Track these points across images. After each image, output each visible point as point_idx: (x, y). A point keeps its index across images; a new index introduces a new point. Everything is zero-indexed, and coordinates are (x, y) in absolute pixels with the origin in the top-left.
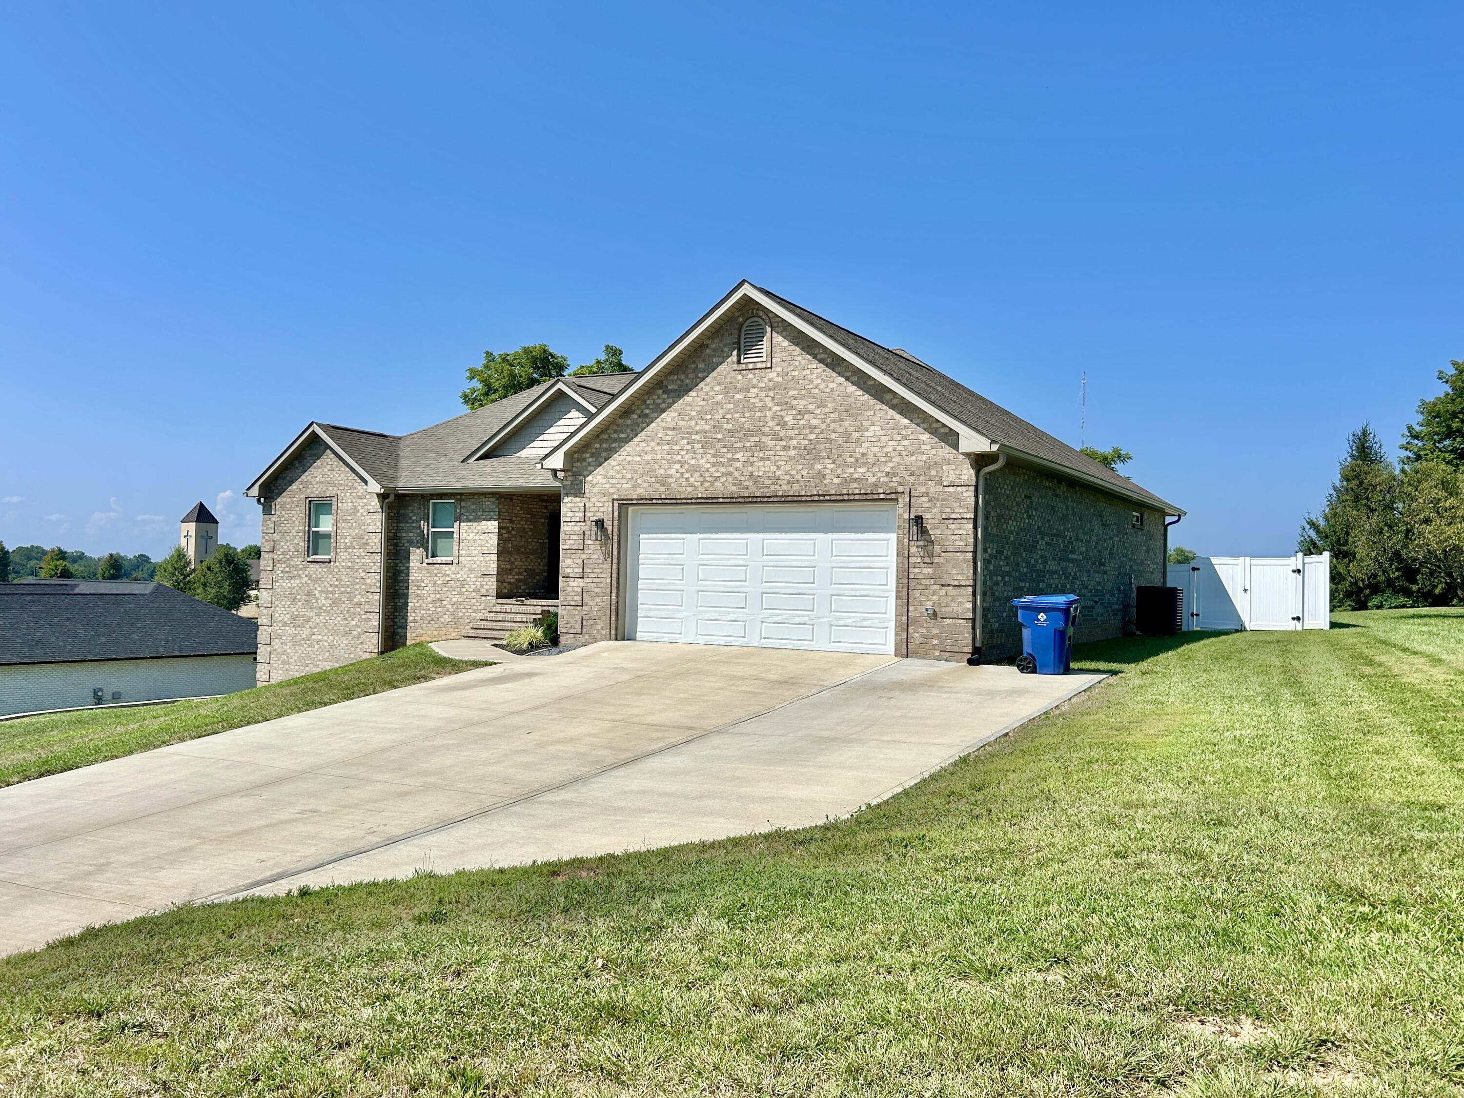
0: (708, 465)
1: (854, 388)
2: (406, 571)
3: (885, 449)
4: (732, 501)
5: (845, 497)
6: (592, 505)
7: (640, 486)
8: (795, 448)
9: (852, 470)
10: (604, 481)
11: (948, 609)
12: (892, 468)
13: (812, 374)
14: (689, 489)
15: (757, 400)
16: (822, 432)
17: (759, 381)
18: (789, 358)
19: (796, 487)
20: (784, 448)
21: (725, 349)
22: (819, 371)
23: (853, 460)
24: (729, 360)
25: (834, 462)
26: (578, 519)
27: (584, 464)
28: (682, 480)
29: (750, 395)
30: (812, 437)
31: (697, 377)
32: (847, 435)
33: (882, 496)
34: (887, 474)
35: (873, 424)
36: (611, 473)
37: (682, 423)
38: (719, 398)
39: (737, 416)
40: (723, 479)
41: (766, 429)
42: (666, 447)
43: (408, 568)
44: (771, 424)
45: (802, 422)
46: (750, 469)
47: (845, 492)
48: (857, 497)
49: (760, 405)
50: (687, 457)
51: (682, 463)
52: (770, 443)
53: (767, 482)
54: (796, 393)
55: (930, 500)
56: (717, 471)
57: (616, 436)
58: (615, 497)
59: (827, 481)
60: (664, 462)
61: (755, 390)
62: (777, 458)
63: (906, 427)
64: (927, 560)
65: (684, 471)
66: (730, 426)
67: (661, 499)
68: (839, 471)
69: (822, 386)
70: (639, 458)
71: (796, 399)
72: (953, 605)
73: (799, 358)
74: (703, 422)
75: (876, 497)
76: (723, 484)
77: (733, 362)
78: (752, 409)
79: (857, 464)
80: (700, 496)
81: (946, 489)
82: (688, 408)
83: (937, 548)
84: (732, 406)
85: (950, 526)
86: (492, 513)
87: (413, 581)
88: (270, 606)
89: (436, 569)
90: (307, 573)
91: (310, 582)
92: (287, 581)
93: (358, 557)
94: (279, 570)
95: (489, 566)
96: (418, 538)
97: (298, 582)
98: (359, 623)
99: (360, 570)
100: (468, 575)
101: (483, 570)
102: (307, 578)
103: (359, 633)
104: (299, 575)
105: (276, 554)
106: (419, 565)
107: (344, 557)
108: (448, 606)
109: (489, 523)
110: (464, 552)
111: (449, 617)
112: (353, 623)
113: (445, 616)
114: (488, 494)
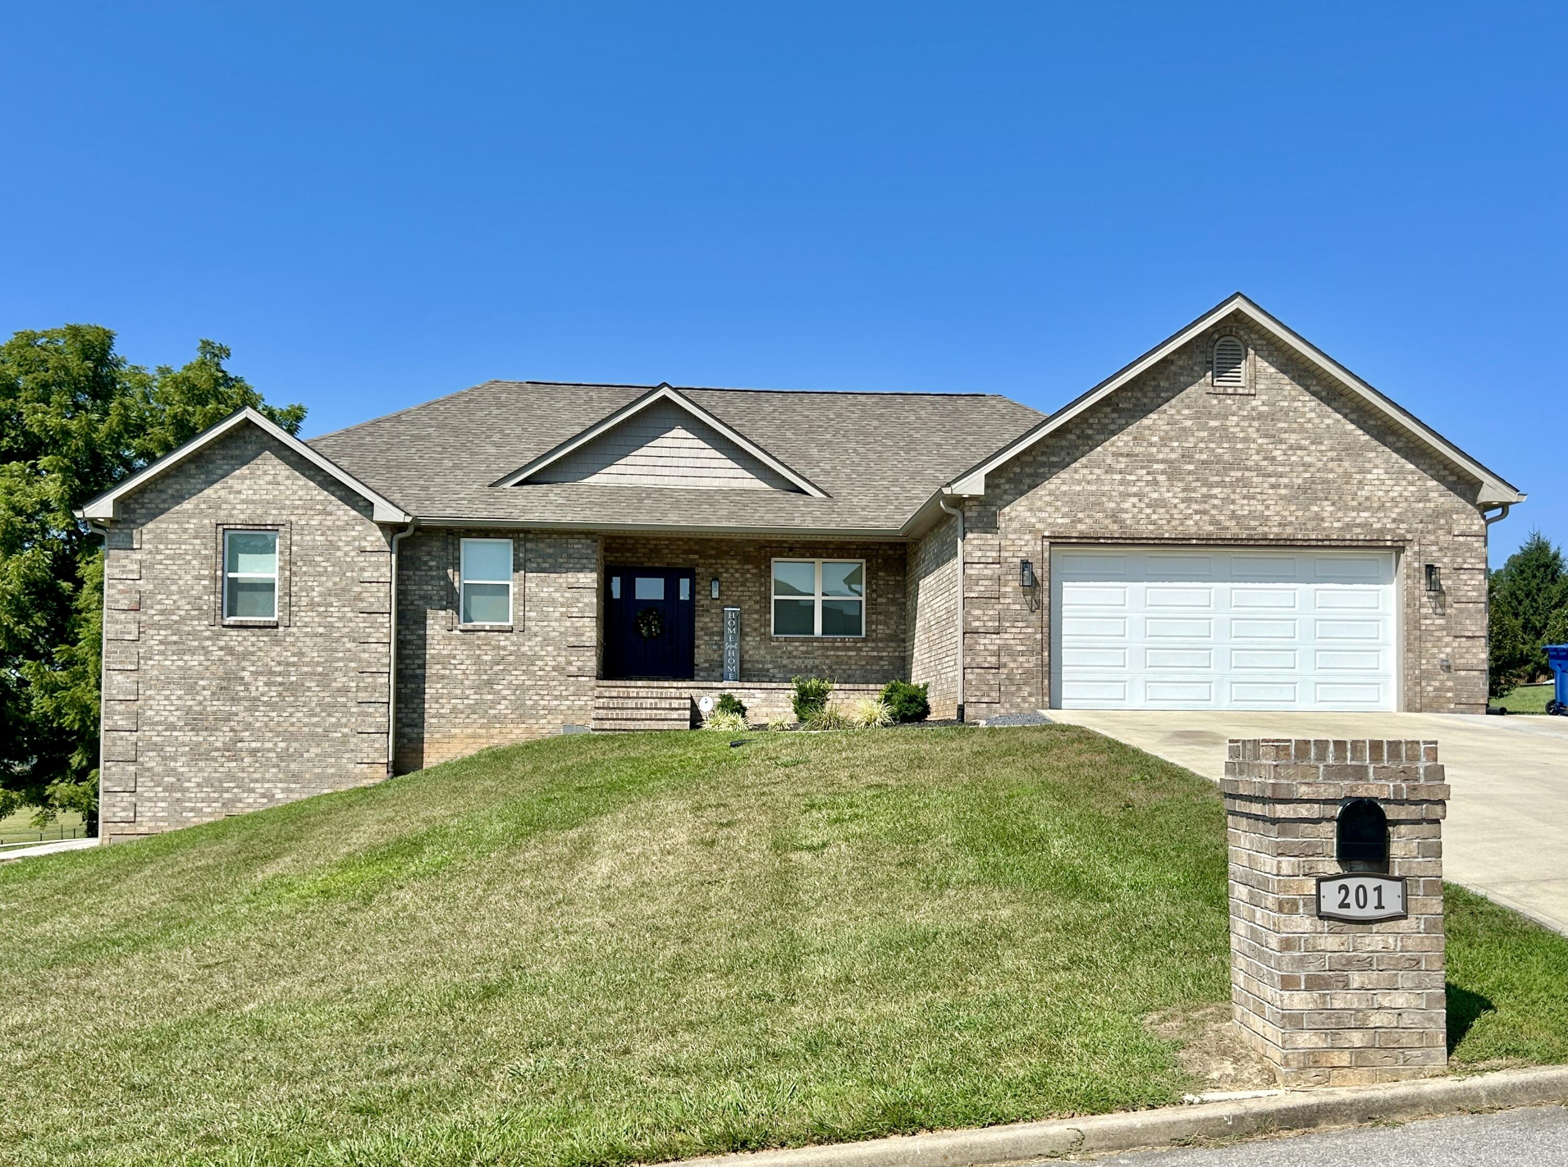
0: (1176, 501)
1: (1353, 427)
2: (420, 642)
3: (1391, 494)
4: (1208, 543)
5: (1347, 543)
6: (1009, 543)
7: (1080, 521)
8: (1286, 486)
9: (1354, 514)
10: (1029, 514)
11: (1462, 661)
12: (1399, 514)
13: (1304, 406)
14: (1150, 527)
15: (1238, 429)
16: (1319, 470)
17: (1240, 408)
18: (1277, 387)
19: (1289, 530)
20: (1273, 486)
21: (1196, 368)
22: (1313, 404)
23: (1355, 503)
24: (1202, 380)
25: (1333, 504)
26: (990, 560)
27: (997, 491)
28: (1140, 516)
29: (1228, 423)
30: (1307, 475)
31: (1159, 396)
32: (1347, 476)
33: (1389, 543)
34: (1394, 520)
35: (1376, 467)
36: (1039, 504)
37: (1138, 450)
38: (1188, 423)
39: (1212, 445)
40: (1197, 517)
41: (1250, 463)
42: (1118, 477)
43: (423, 638)
44: (1255, 457)
45: (1293, 458)
46: (1232, 507)
47: (1348, 537)
48: (1360, 543)
49: (1241, 435)
50: (1147, 489)
51: (1140, 495)
52: (1255, 479)
53: (1253, 523)
54: (1285, 425)
55: (1440, 550)
56: (1188, 507)
57: (1044, 459)
58: (1046, 534)
59: (1326, 525)
60: (1114, 494)
61: (1235, 418)
62: (1265, 497)
63: (1412, 473)
64: (1439, 611)
65: (1143, 505)
66: (1204, 457)
67: (1112, 538)
68: (1340, 514)
69: (1317, 421)
70: (1078, 488)
71: (1285, 432)
72: (1467, 656)
73: (1289, 387)
74: (1167, 450)
75: (1381, 544)
76: (1196, 523)
77: (1207, 384)
78: (1232, 439)
79: (1360, 508)
80: (1167, 535)
81: (1456, 539)
82: (1147, 432)
83: (1449, 599)
84: (1206, 434)
85: (1462, 577)
86: (585, 561)
87: (433, 657)
88: (132, 698)
89: (479, 638)
90: (222, 644)
91: (229, 658)
92: (175, 657)
93: (340, 619)
94: (154, 639)
95: (583, 635)
96: (442, 593)
97: (202, 658)
98: (344, 720)
99: (346, 640)
100: (542, 647)
101: (572, 639)
102: (222, 653)
103: (345, 735)
104: (203, 648)
105: (146, 613)
106: (445, 632)
107: (307, 619)
108: (505, 692)
109: (580, 575)
110: (533, 614)
111: (507, 708)
112: (333, 720)
113: (499, 707)
114: (579, 533)
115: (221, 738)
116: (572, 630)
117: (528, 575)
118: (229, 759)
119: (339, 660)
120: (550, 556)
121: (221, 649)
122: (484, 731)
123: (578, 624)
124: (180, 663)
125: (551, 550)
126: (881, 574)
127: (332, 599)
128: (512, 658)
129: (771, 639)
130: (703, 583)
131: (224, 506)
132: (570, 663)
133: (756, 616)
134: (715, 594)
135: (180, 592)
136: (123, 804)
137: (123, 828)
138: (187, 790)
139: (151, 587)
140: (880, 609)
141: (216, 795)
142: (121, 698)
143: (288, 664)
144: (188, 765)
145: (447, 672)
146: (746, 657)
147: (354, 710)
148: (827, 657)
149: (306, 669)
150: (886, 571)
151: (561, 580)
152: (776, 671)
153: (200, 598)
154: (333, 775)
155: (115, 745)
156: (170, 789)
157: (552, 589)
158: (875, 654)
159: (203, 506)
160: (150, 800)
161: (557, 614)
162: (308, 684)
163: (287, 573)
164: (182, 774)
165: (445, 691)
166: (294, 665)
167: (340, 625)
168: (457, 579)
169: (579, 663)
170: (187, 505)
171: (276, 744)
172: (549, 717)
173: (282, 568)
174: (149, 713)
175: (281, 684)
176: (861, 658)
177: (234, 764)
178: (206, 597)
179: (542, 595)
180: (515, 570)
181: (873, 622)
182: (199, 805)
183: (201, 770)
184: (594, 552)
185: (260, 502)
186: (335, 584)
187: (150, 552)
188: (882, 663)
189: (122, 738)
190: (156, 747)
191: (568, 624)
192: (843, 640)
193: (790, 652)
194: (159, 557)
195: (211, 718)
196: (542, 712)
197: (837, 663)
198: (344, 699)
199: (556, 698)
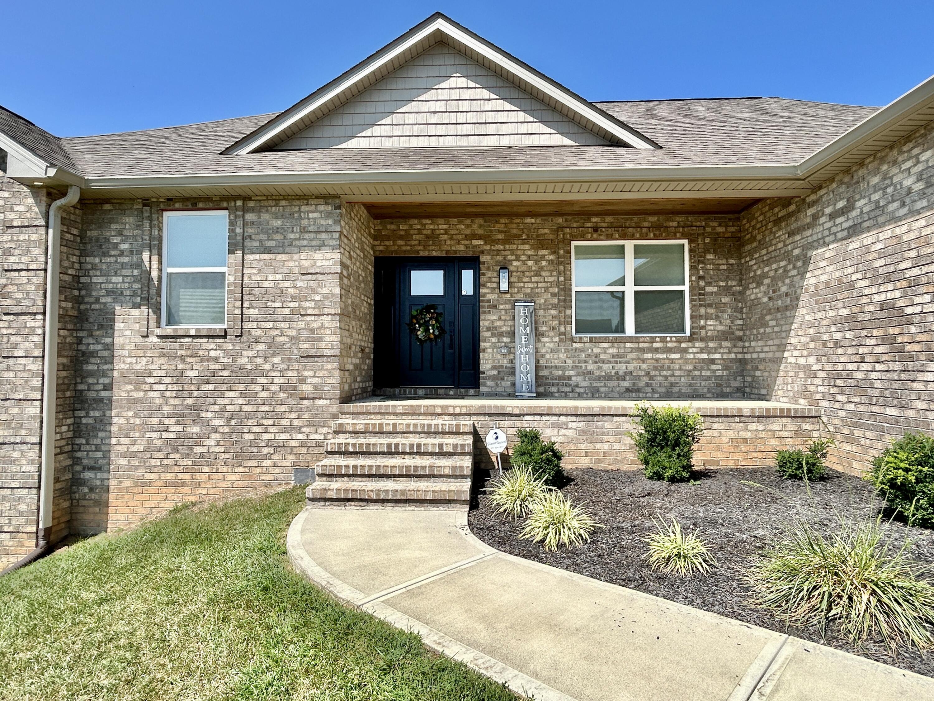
2: (106, 354)
86: (324, 236)
87: (122, 374)
89: (182, 347)
95: (321, 339)
96: (136, 286)
100: (266, 358)
101: (306, 346)
106: (139, 340)
108: (217, 422)
109: (318, 255)
110: (253, 312)
111: (218, 445)
113: (208, 442)
114: (317, 197)
116: (305, 333)
117: (248, 257)
120: (277, 230)
122: (187, 476)
123: (315, 325)
125: (278, 223)
126: (710, 256)
128: (226, 373)
129: (572, 340)
130: (489, 274)
132: (303, 380)
133: (553, 312)
134: (504, 286)
140: (709, 299)
145: (141, 394)
146: (542, 362)
148: (643, 361)
150: (715, 252)
151: (291, 264)
152: (579, 379)
157: (279, 277)
158: (705, 356)
161: (287, 311)
165: (138, 421)
168: (155, 266)
169: (316, 380)
172: (276, 457)
176: (687, 361)
179: (266, 284)
180: (231, 252)
181: (701, 317)
184: (335, 222)
188: (714, 367)
191: (302, 325)
192: (663, 340)
193: (597, 356)
196: (265, 450)
197: (655, 368)
199: (284, 429)
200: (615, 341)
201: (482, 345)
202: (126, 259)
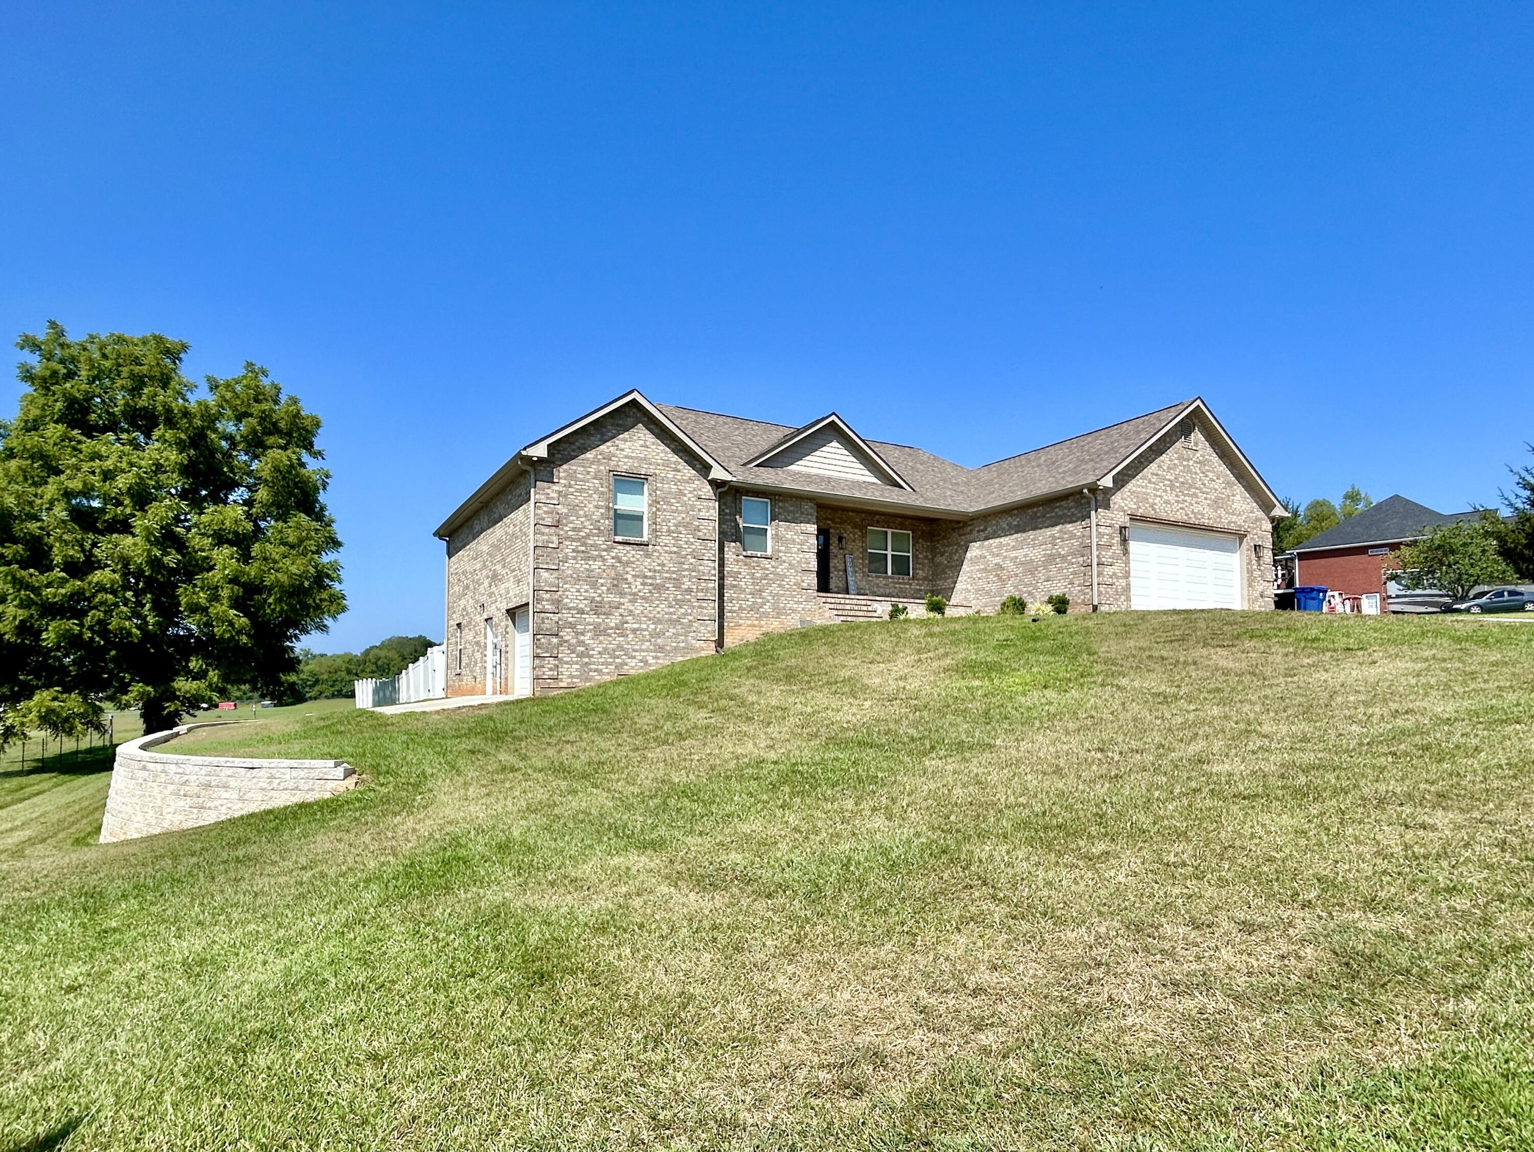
0: (1173, 502)
3: (1242, 508)
6: (1115, 516)
7: (1139, 508)
8: (1209, 499)
14: (1165, 514)
15: (1193, 467)
16: (1219, 493)
17: (1193, 457)
20: (1205, 499)
27: (1115, 486)
28: (1161, 508)
30: (1216, 495)
32: (1228, 497)
35: (1237, 494)
37: (1159, 472)
39: (1185, 474)
40: (1181, 511)
41: (1197, 486)
46: (1192, 508)
49: (1194, 471)
50: (1163, 494)
51: (1161, 497)
54: (1208, 468)
56: (1178, 505)
62: (1203, 504)
63: (1248, 498)
65: (1162, 502)
67: (1151, 519)
70: (1138, 489)
71: (1208, 472)
74: (1170, 474)
76: (1181, 514)
80: (1171, 519)
84: (1182, 468)
86: (808, 517)
87: (728, 572)
88: (555, 589)
89: (753, 562)
90: (613, 554)
91: (618, 565)
92: (583, 562)
93: (686, 543)
94: (569, 548)
95: (809, 563)
96: (733, 531)
97: (601, 563)
98: (689, 611)
99: (689, 557)
100: (788, 570)
101: (804, 566)
102: (613, 561)
103: (690, 621)
104: (601, 557)
105: (562, 529)
106: (735, 557)
107: (667, 541)
108: (768, 598)
109: (808, 525)
110: (782, 549)
111: (769, 608)
112: (683, 611)
113: (765, 607)
114: (807, 499)
115: (613, 621)
116: (804, 560)
117: (779, 523)
118: (620, 635)
119: (686, 570)
120: (791, 512)
121: (613, 558)
122: (758, 623)
123: (807, 557)
124: (587, 566)
125: (792, 508)
127: (681, 529)
128: (772, 576)
129: (868, 576)
130: (834, 539)
131: (613, 458)
132: (803, 581)
133: (860, 561)
134: (840, 546)
135: (586, 516)
136: (549, 666)
137: (549, 684)
138: (592, 656)
139: (566, 511)
141: (611, 660)
142: (547, 589)
143: (655, 571)
144: (593, 639)
145: (737, 583)
146: (857, 586)
147: (695, 604)
149: (666, 575)
151: (797, 528)
153: (599, 521)
154: (684, 648)
155: (543, 623)
156: (581, 655)
157: (792, 534)
158: (918, 587)
159: (600, 457)
160: (567, 663)
161: (796, 549)
162: (667, 585)
163: (654, 509)
164: (588, 645)
165: (735, 595)
166: (659, 572)
167: (686, 546)
168: (741, 522)
169: (808, 582)
170: (589, 455)
171: (648, 626)
172: (793, 616)
173: (650, 505)
174: (566, 600)
175: (651, 585)
177: (622, 639)
178: (602, 521)
179: (788, 537)
180: (771, 520)
182: (600, 667)
183: (600, 643)
184: (814, 511)
185: (636, 458)
186: (683, 518)
187: (565, 486)
188: (921, 593)
189: (548, 618)
190: (572, 626)
191: (803, 556)
193: (877, 584)
194: (571, 490)
195: (607, 606)
196: (789, 612)
197: (900, 592)
198: (688, 597)
199: (796, 603)
200: (884, 578)
201: (831, 575)
202: (728, 517)
